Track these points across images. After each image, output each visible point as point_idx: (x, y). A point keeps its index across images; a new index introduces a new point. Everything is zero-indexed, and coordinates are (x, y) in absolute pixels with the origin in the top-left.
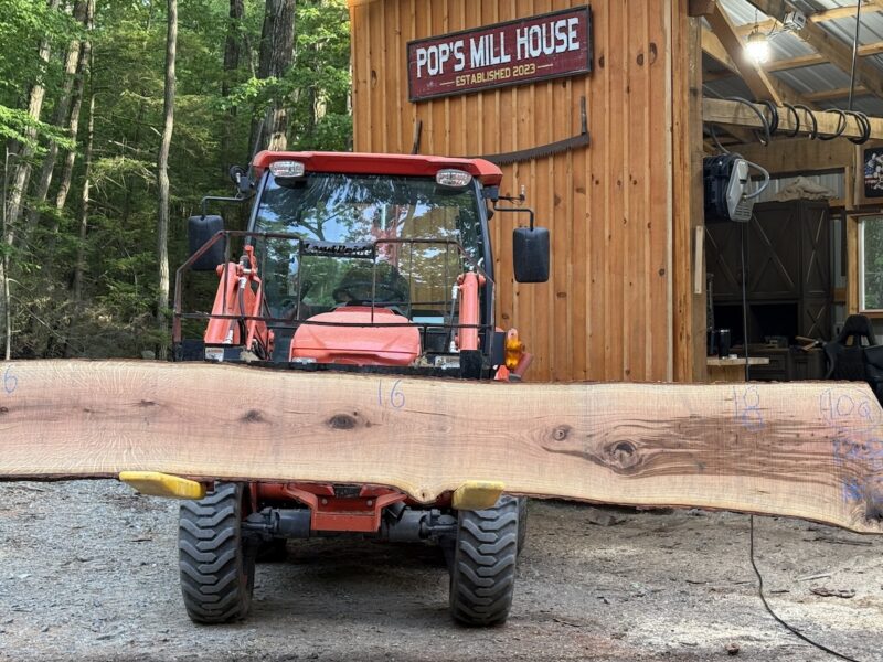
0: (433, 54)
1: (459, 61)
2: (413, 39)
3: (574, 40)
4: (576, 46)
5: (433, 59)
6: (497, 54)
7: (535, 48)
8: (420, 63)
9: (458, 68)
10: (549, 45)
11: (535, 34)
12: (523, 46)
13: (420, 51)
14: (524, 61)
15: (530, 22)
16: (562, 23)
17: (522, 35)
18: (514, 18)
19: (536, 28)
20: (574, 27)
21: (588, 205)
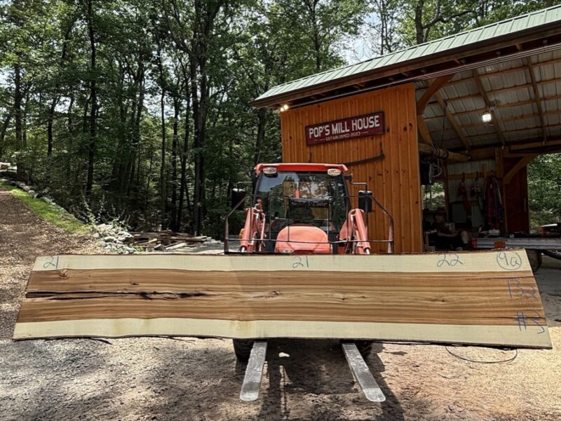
0: (316, 130)
1: (327, 132)
2: (307, 125)
3: (377, 123)
4: (378, 125)
5: (316, 132)
6: (344, 129)
7: (360, 126)
8: (311, 133)
9: (326, 134)
10: (366, 125)
11: (360, 122)
12: (355, 126)
13: (311, 129)
14: (355, 131)
15: (357, 118)
16: (372, 118)
17: (354, 122)
18: (350, 116)
19: (361, 120)
20: (377, 119)
21: (384, 180)
